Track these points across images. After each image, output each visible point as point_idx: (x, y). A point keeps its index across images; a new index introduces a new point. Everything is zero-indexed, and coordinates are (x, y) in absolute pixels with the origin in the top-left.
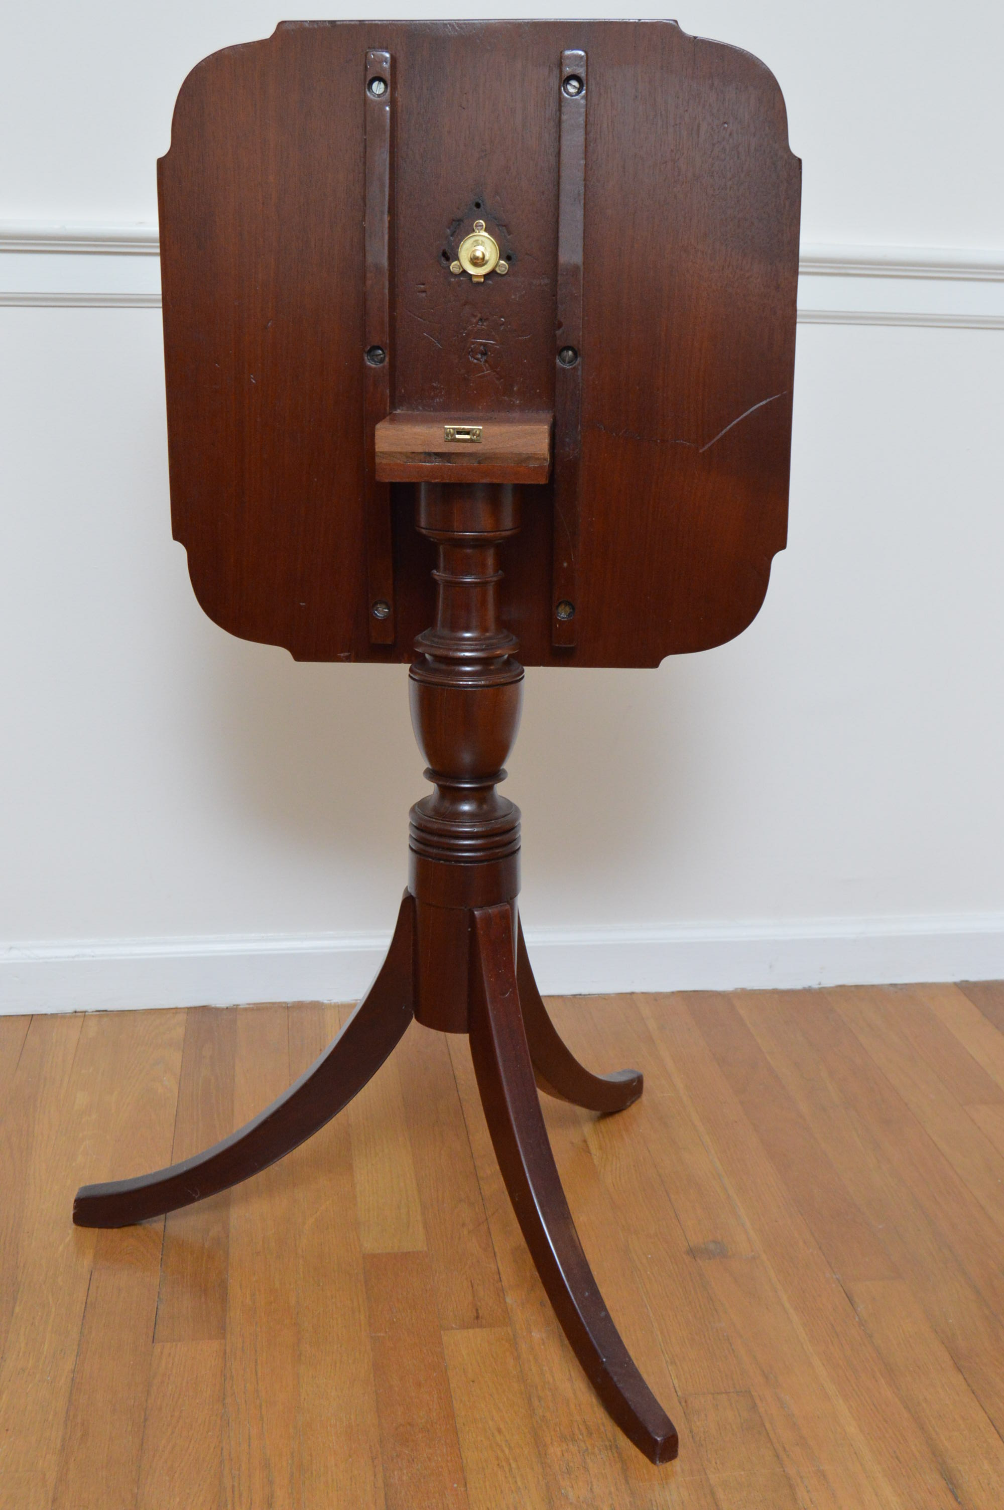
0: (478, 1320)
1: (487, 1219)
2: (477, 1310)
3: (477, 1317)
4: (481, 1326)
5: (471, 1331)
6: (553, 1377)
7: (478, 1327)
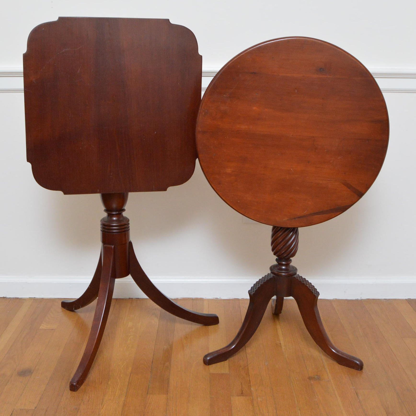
0: (242, 394)
1: (248, 365)
2: (242, 391)
3: (242, 393)
4: (243, 396)
5: (240, 397)
6: (263, 412)
7: (242, 396)
